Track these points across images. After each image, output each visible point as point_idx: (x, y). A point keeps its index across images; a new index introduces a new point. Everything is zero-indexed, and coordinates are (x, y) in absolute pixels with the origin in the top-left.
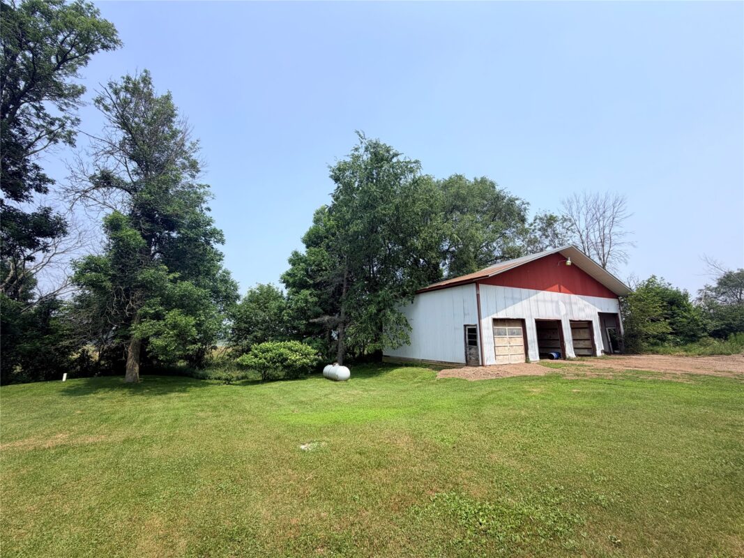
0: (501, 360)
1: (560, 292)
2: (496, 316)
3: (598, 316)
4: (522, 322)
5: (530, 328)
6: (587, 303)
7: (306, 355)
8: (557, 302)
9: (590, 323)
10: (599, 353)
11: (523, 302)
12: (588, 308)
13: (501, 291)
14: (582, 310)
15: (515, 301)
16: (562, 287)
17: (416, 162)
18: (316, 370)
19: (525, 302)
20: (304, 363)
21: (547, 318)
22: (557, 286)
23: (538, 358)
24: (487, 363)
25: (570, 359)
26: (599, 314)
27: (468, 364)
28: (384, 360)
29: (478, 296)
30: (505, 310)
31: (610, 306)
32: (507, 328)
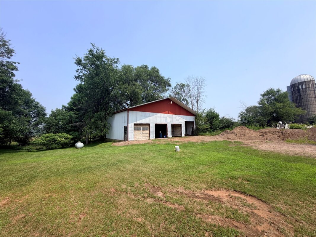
0: (137, 139)
1: (168, 113)
2: (136, 123)
3: (184, 122)
4: (149, 125)
5: (152, 127)
6: (180, 118)
7: (67, 139)
8: (166, 118)
9: (181, 125)
10: (183, 135)
11: (150, 117)
12: (180, 120)
13: (139, 113)
14: (177, 120)
15: (146, 117)
16: (170, 112)
17: (118, 59)
18: (72, 145)
19: (151, 118)
20: (65, 142)
21: (161, 123)
22: (167, 111)
23: (154, 138)
24: (129, 140)
25: (169, 138)
26: (185, 122)
27: (124, 141)
28: (106, 140)
29: (128, 115)
30: (140, 121)
31: (190, 119)
32: (142, 127)
